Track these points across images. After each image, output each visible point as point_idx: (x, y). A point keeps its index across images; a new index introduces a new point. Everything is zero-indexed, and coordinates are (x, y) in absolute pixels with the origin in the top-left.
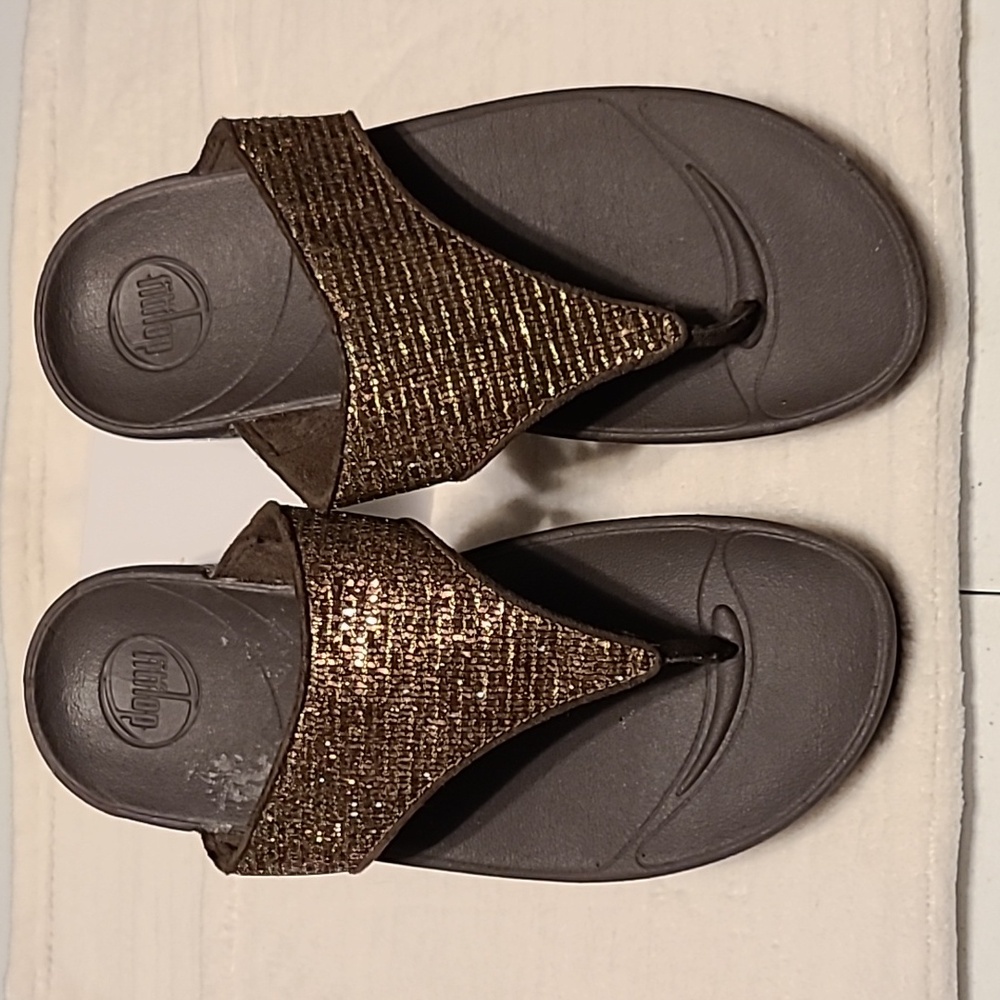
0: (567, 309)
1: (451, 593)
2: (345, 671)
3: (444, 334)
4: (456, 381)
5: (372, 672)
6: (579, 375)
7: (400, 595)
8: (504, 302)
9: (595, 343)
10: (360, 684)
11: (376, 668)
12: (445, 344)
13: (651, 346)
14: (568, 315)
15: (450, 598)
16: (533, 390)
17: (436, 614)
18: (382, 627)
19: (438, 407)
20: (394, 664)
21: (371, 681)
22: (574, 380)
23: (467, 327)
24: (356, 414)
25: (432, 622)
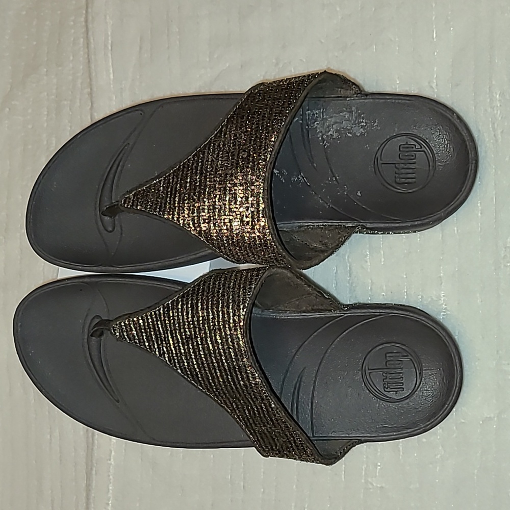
0: (156, 347)
1: (202, 225)
2: (247, 184)
3: (202, 344)
4: (198, 321)
5: (235, 185)
6: (151, 316)
7: (224, 223)
8: (179, 355)
9: (145, 329)
10: (241, 178)
11: (233, 187)
12: (202, 339)
13: (123, 324)
14: (155, 344)
15: (203, 223)
16: (168, 311)
17: (208, 215)
18: (231, 207)
19: (207, 309)
20: (225, 189)
21: (235, 180)
22: (153, 313)
23: (193, 345)
24: (241, 311)
25: (210, 211)
